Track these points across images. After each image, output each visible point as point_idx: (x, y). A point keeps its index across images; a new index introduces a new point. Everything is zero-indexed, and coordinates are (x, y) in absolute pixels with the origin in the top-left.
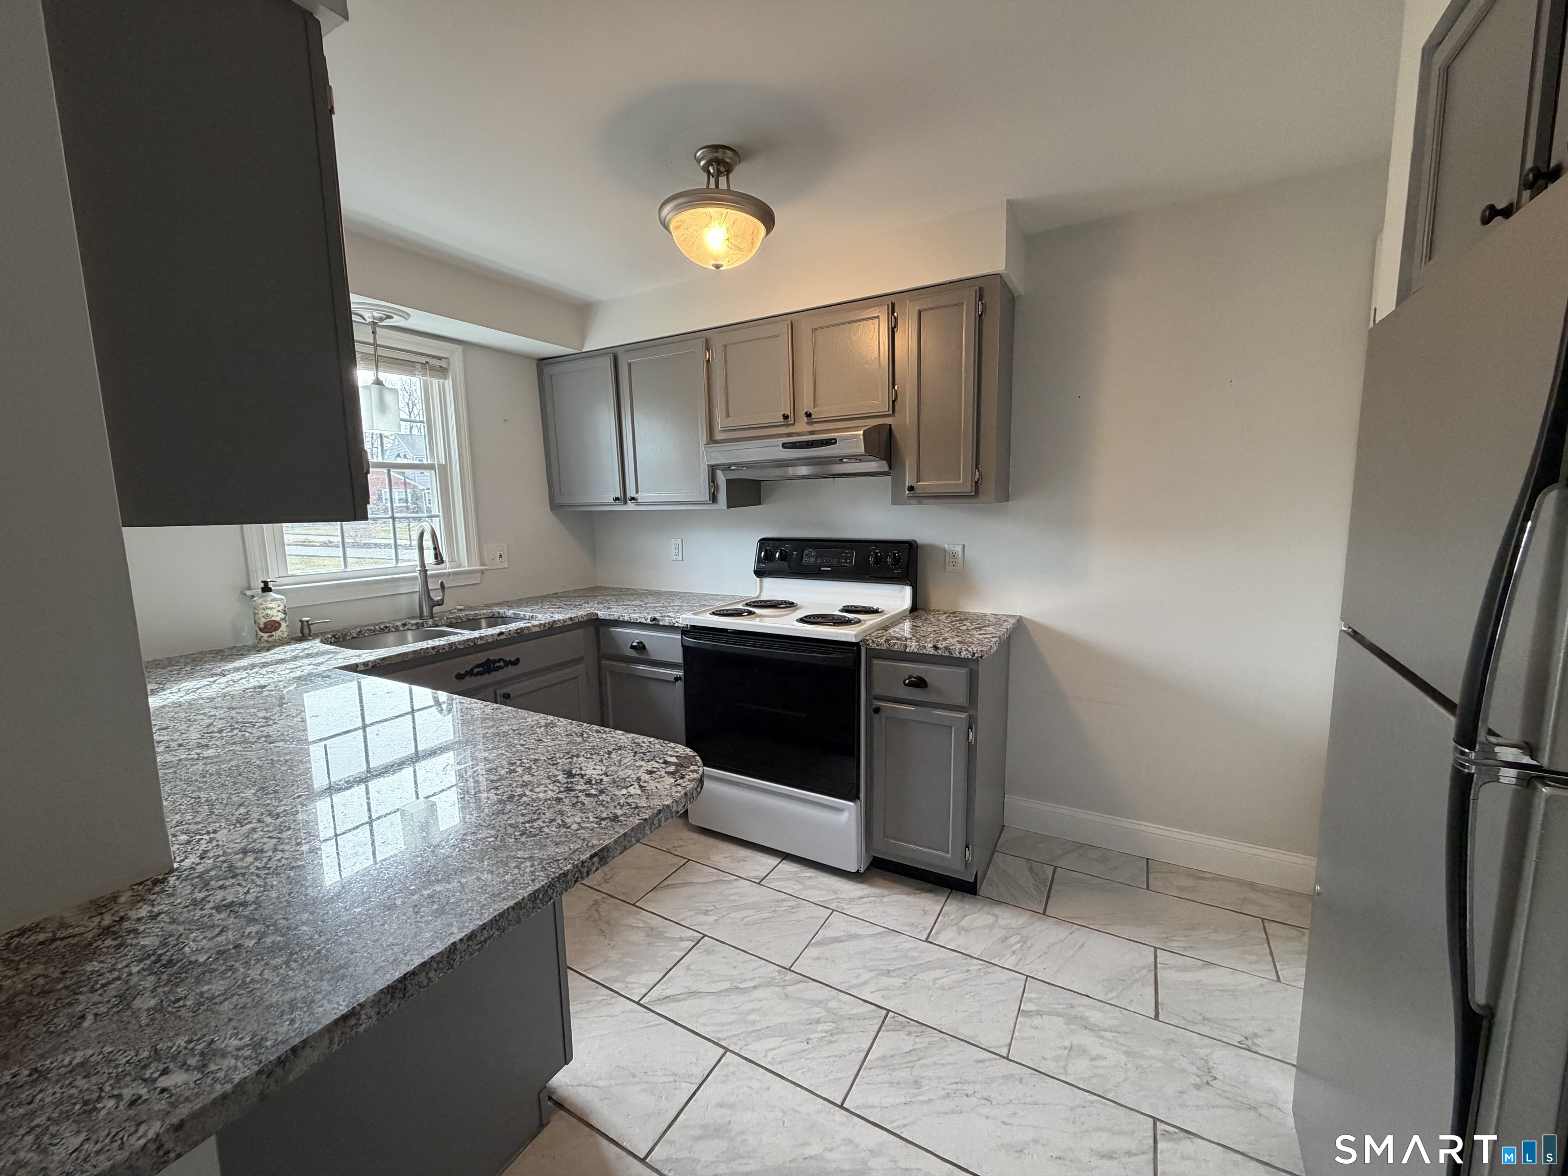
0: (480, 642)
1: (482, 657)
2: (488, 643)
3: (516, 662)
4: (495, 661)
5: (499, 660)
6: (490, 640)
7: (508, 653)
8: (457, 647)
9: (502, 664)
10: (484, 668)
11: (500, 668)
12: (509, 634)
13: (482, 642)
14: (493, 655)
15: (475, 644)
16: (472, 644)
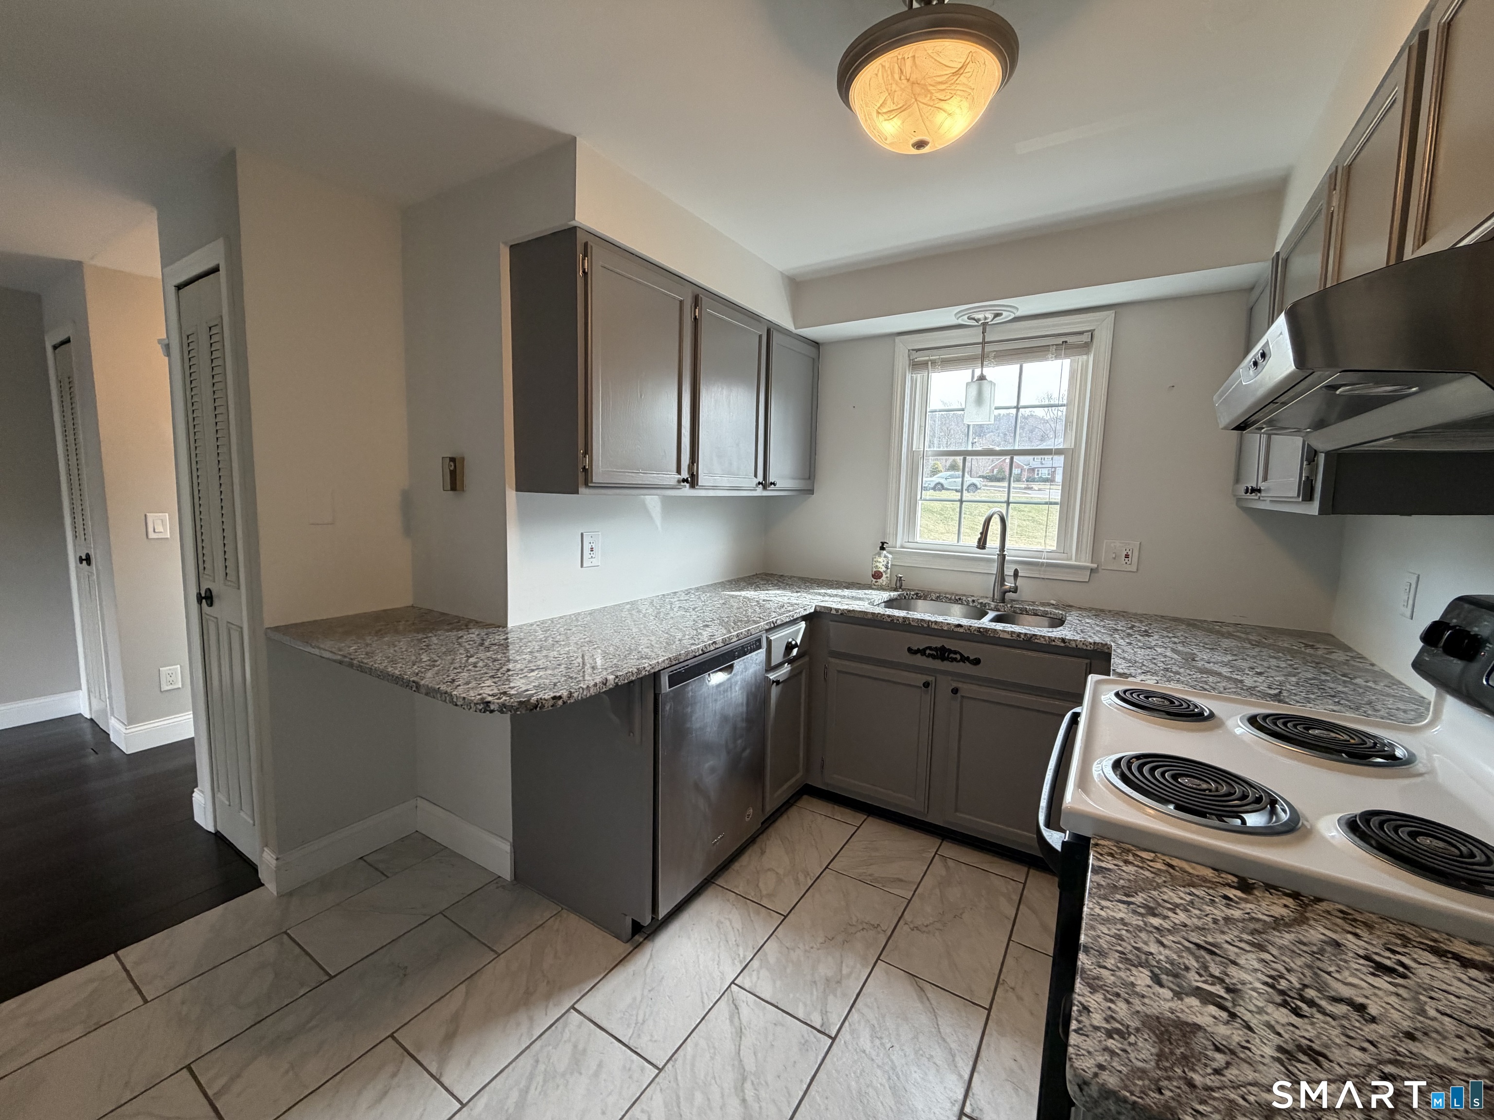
0: (933, 626)
1: (937, 642)
2: (943, 630)
3: (977, 662)
4: (950, 651)
5: (955, 652)
6: (945, 628)
7: (969, 649)
8: (910, 623)
9: (958, 657)
10: (937, 653)
11: (955, 660)
12: (969, 629)
13: (936, 627)
14: (950, 644)
15: (929, 626)
16: (925, 625)
